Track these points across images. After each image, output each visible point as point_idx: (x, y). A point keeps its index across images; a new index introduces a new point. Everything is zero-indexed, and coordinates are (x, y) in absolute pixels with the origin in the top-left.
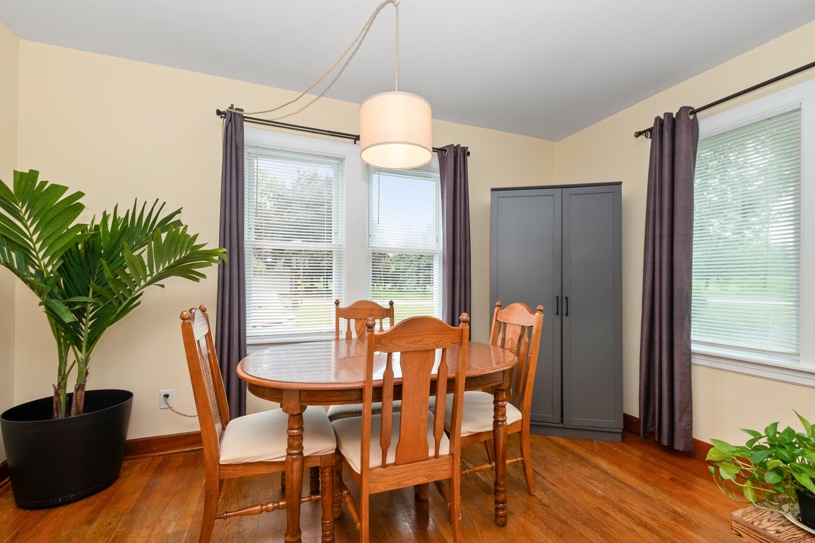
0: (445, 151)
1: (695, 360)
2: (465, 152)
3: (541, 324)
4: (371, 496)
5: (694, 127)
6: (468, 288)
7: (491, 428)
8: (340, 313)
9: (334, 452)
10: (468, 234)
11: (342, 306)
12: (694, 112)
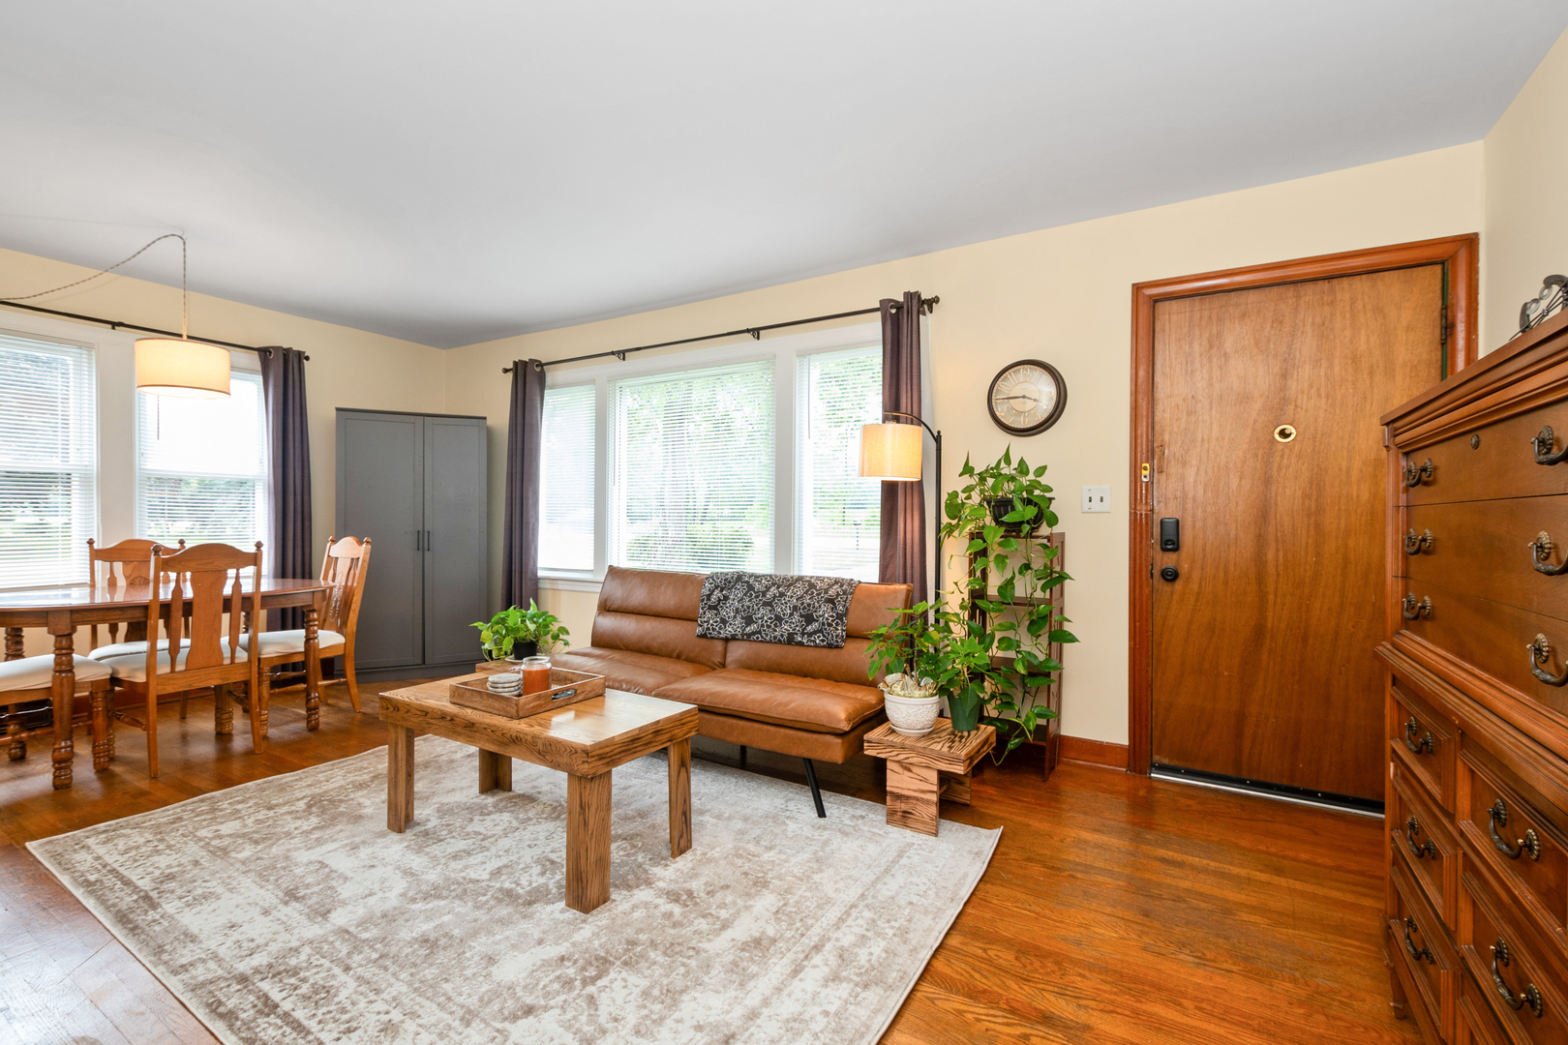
0: (270, 352)
1: (542, 585)
2: (301, 357)
3: (368, 555)
4: (159, 697)
5: (541, 379)
6: (306, 524)
7: (303, 650)
8: (96, 555)
9: (109, 677)
10: (306, 458)
11: (96, 546)
12: (541, 365)
